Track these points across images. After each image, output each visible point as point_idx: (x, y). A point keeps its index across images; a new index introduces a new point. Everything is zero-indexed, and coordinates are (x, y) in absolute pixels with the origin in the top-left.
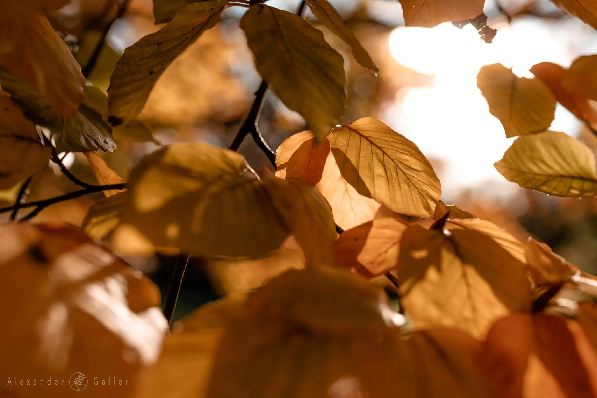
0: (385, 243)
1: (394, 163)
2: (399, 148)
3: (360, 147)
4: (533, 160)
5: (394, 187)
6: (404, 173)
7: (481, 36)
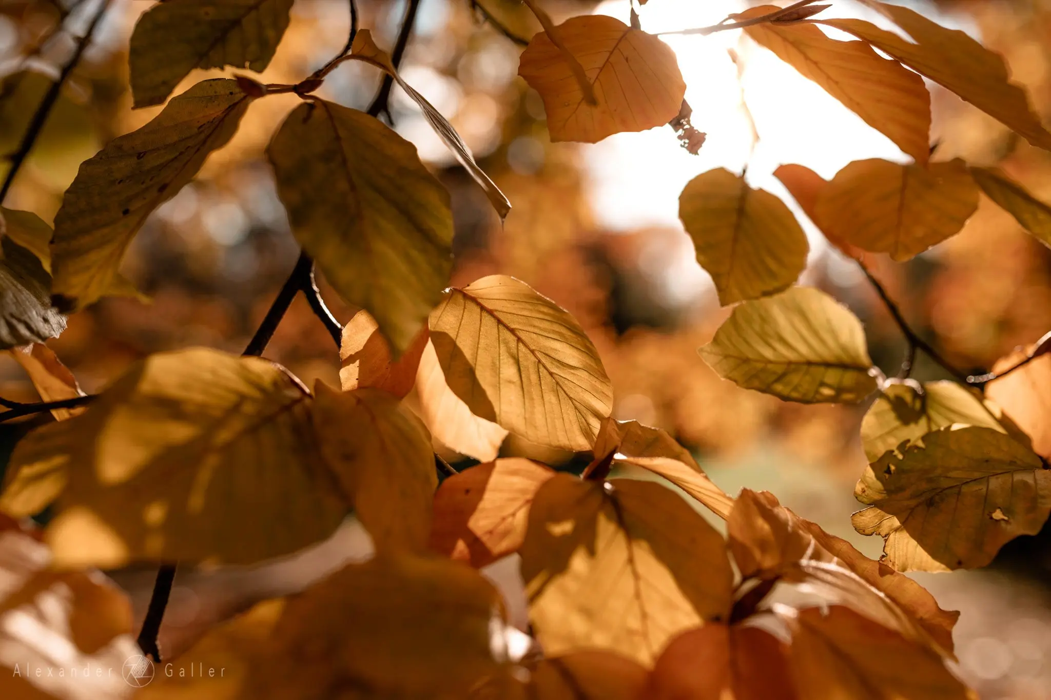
0: (513, 500)
1: (535, 357)
2: (544, 330)
3: (480, 329)
4: (765, 338)
5: (532, 399)
6: (551, 374)
7: (682, 142)
